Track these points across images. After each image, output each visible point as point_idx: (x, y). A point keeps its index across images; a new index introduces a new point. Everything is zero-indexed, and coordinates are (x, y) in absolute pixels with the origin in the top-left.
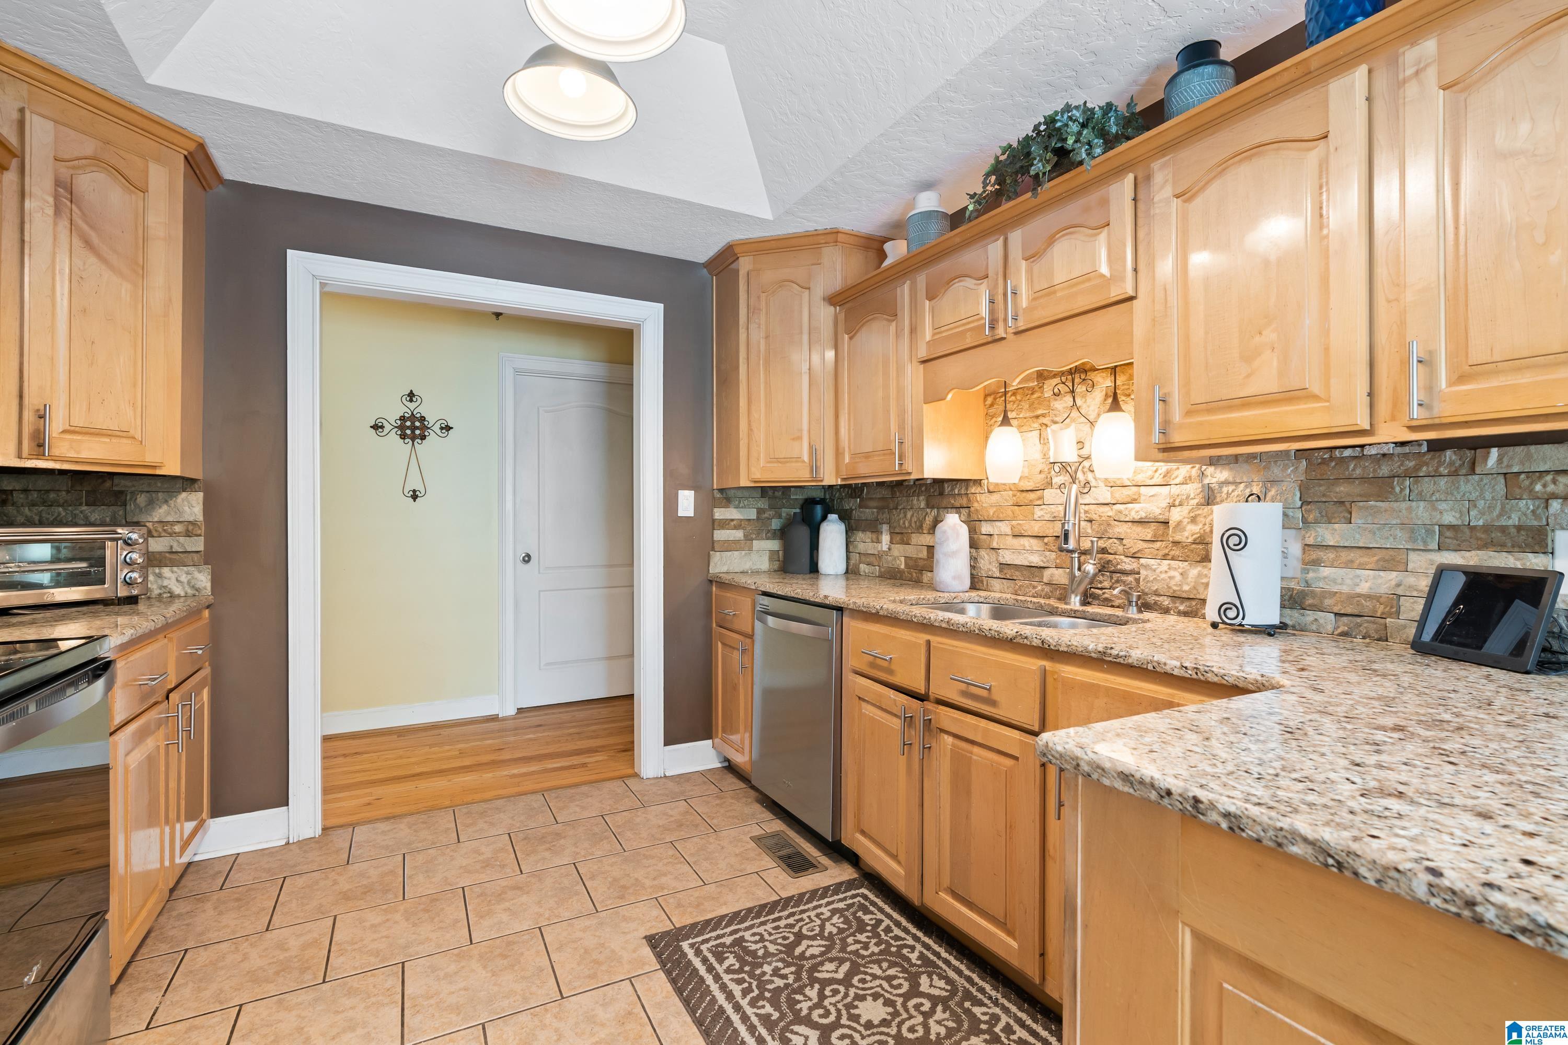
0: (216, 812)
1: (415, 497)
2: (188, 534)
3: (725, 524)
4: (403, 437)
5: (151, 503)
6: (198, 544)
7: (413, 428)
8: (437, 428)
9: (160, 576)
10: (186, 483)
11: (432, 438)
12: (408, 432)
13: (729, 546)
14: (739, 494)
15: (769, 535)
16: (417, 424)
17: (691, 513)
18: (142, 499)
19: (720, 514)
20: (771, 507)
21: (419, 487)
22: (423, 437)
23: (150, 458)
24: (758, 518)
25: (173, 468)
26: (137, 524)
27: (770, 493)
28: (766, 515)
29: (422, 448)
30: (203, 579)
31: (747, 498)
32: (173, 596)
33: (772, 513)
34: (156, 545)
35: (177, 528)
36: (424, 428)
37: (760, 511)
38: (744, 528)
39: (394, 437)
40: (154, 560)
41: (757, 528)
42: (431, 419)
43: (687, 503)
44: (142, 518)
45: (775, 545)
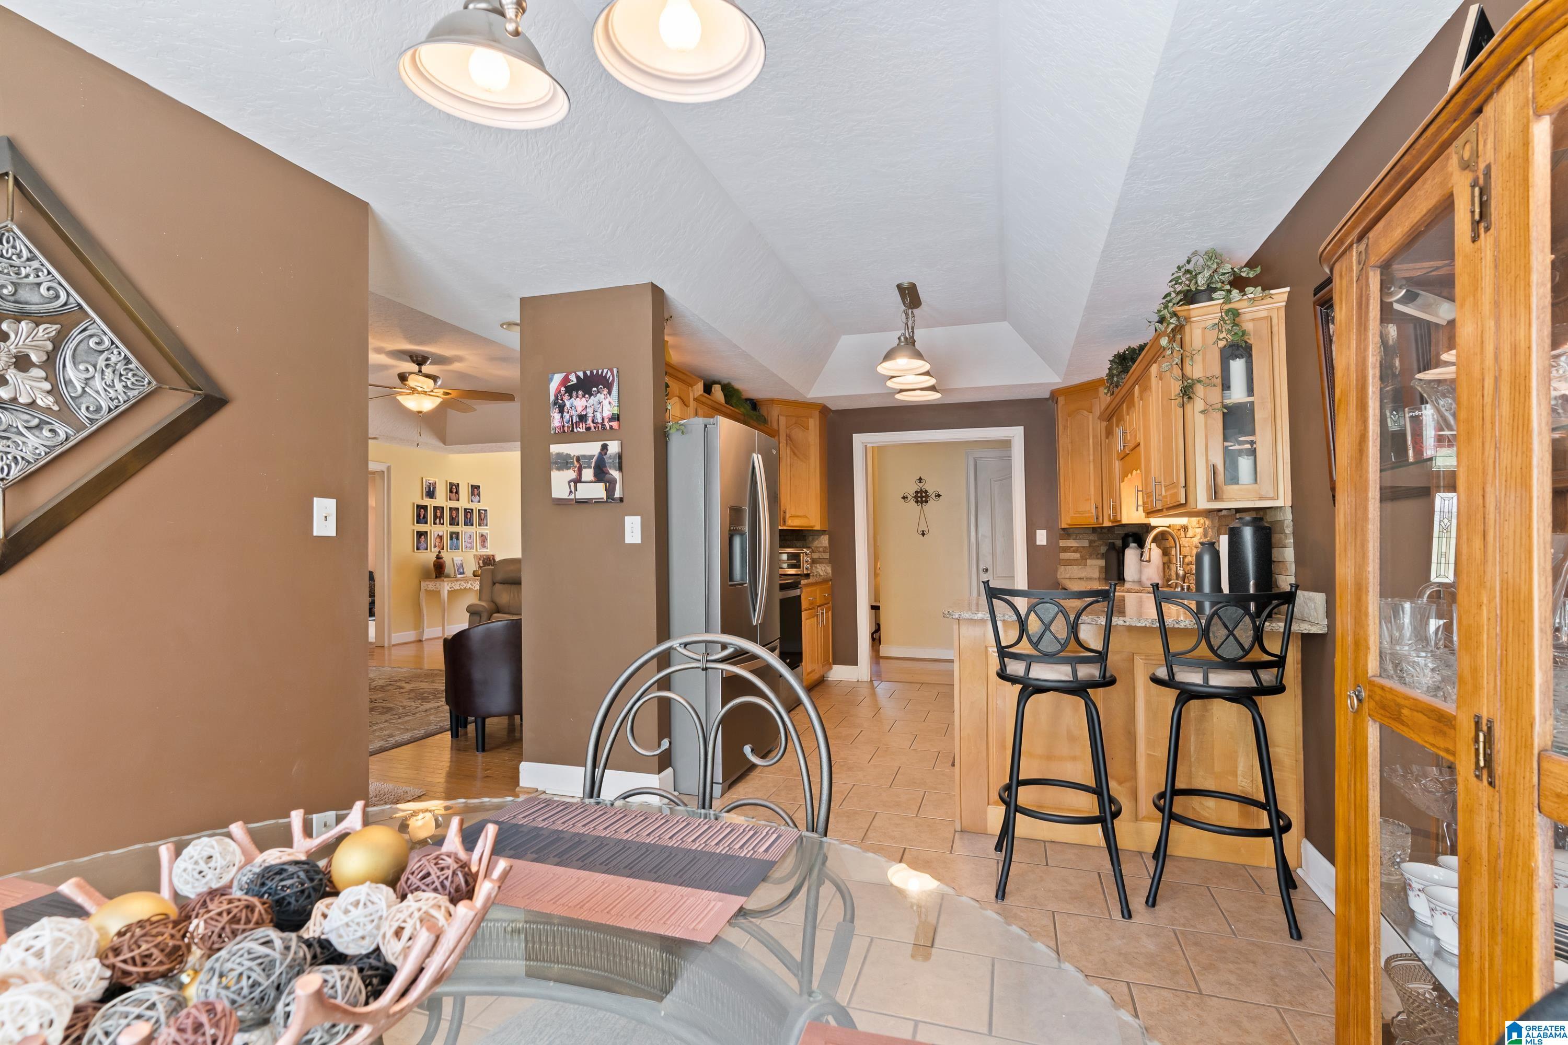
0: (835, 663)
1: (923, 534)
2: (824, 552)
3: (1066, 549)
4: (917, 502)
5: (813, 540)
6: (827, 556)
7: (922, 497)
8: (933, 496)
9: (816, 567)
10: (822, 532)
11: (931, 502)
12: (919, 499)
13: (1069, 563)
14: (1076, 531)
15: (1099, 556)
16: (924, 494)
17: (1045, 543)
18: (810, 538)
19: (1063, 543)
20: (1100, 539)
21: (925, 529)
22: (927, 502)
23: (812, 524)
24: (1090, 546)
25: (818, 527)
26: (809, 547)
27: (1099, 530)
28: (1096, 544)
29: (926, 507)
30: (829, 570)
31: (1081, 534)
32: (820, 575)
33: (1100, 542)
34: (815, 556)
35: (821, 549)
36: (927, 496)
37: (1091, 542)
38: (1080, 552)
39: (913, 502)
40: (814, 562)
41: (1091, 552)
42: (930, 491)
43: (1042, 537)
44: (810, 545)
45: (1102, 563)
